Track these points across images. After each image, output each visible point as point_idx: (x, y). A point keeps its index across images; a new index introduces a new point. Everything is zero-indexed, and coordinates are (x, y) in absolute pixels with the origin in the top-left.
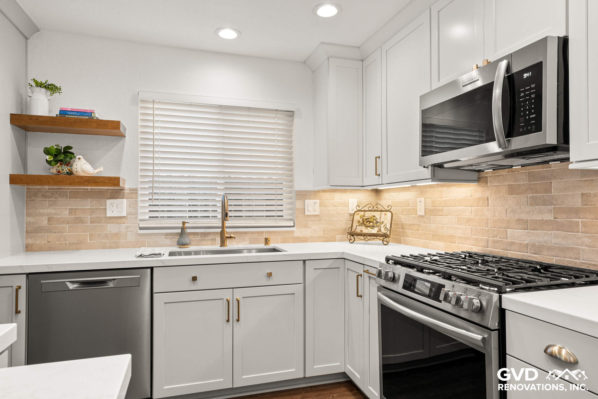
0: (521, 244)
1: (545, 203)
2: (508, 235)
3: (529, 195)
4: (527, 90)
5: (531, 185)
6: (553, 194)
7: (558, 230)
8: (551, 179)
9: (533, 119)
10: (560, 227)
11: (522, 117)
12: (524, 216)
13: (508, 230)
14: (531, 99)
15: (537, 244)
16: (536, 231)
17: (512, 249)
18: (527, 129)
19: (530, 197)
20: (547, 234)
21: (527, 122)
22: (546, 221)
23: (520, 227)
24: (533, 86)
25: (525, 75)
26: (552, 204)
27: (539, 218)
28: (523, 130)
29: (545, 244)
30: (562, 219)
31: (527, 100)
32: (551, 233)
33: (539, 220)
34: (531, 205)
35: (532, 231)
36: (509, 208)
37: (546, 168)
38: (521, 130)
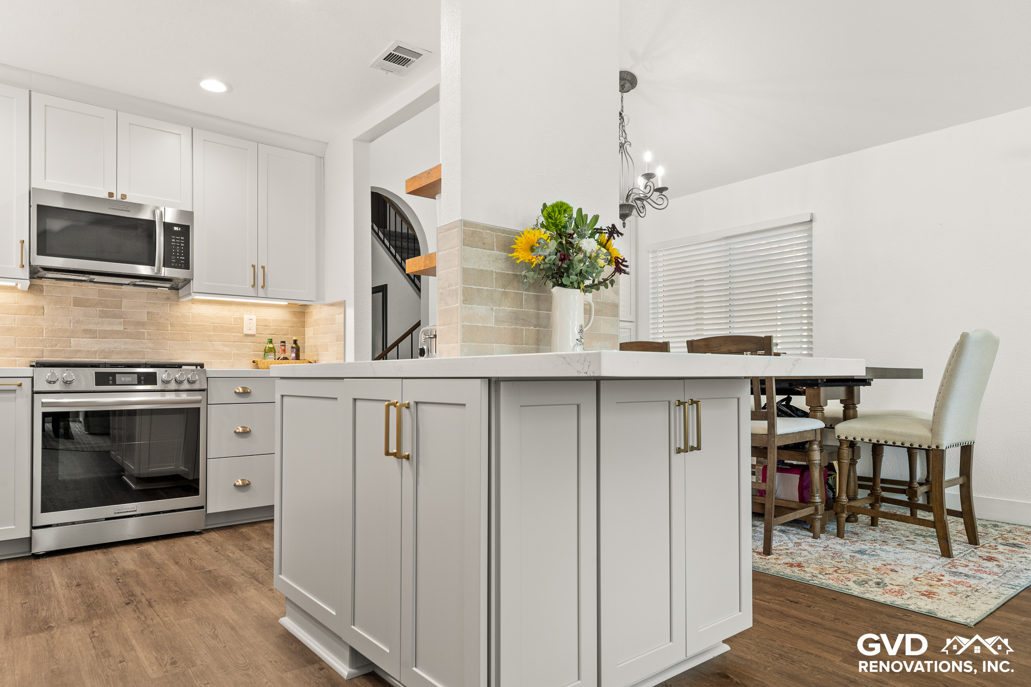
0: (89, 351)
1: (115, 316)
2: (72, 344)
3: (98, 309)
4: (178, 239)
5: (101, 300)
6: (123, 310)
7: (127, 338)
8: (122, 298)
9: (182, 260)
10: (130, 336)
11: (174, 255)
12: (92, 327)
13: (72, 339)
14: (180, 246)
15: (107, 350)
16: (105, 340)
17: (78, 356)
18: (178, 265)
19: (99, 310)
20: (117, 341)
21: (178, 261)
22: (117, 331)
23: (88, 336)
24: (182, 238)
25: (176, 228)
26: (122, 318)
27: (109, 328)
28: (175, 265)
29: (114, 350)
30: (131, 329)
31: (178, 246)
32: (121, 341)
33: (109, 331)
34: (101, 317)
35: (102, 339)
36: (73, 319)
37: (118, 288)
38: (173, 264)
